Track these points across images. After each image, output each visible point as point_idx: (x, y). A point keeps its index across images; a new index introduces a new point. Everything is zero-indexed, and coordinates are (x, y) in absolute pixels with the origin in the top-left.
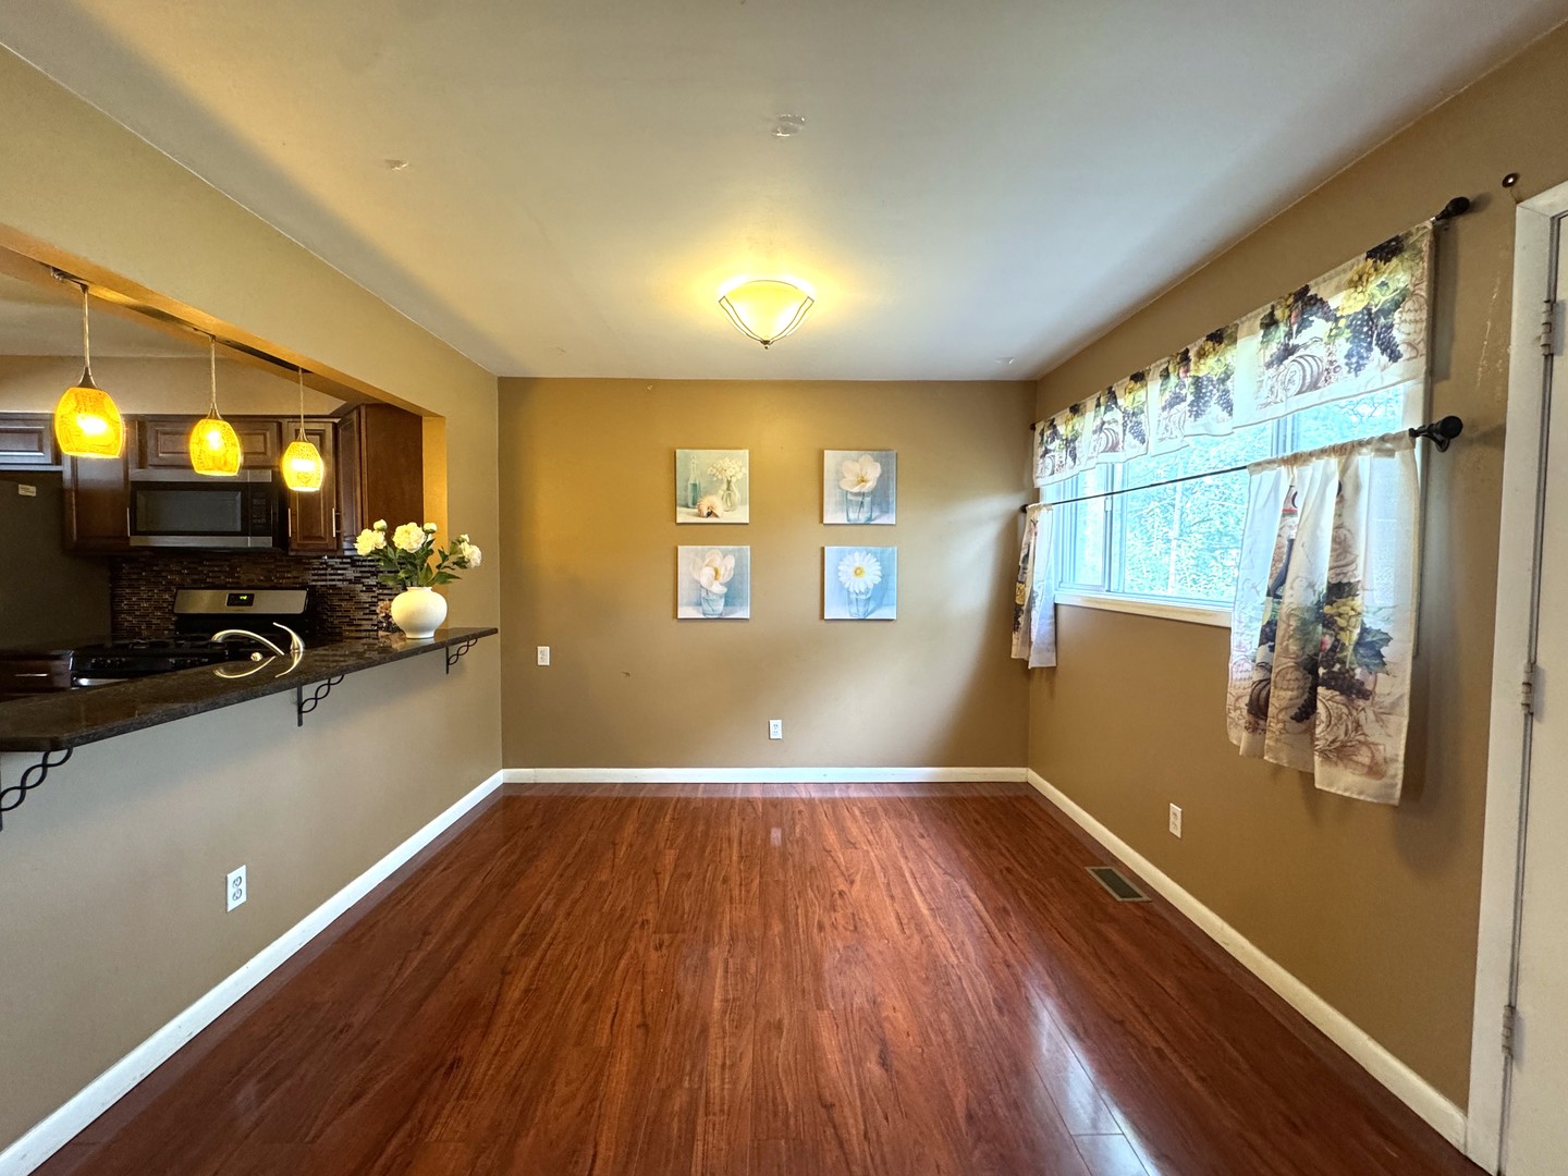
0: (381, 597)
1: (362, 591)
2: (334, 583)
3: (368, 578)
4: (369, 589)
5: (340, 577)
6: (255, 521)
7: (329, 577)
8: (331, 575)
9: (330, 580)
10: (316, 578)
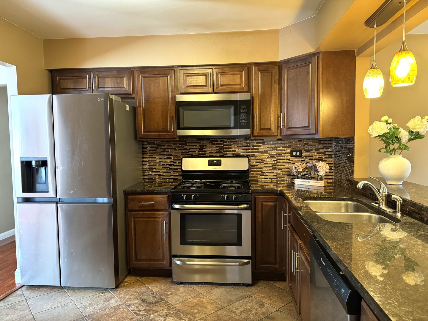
0: (278, 161)
1: (268, 158)
2: (253, 154)
3: (272, 151)
4: (272, 156)
5: (257, 151)
6: (241, 121)
7: (250, 151)
8: (252, 149)
9: (251, 152)
10: (244, 151)
